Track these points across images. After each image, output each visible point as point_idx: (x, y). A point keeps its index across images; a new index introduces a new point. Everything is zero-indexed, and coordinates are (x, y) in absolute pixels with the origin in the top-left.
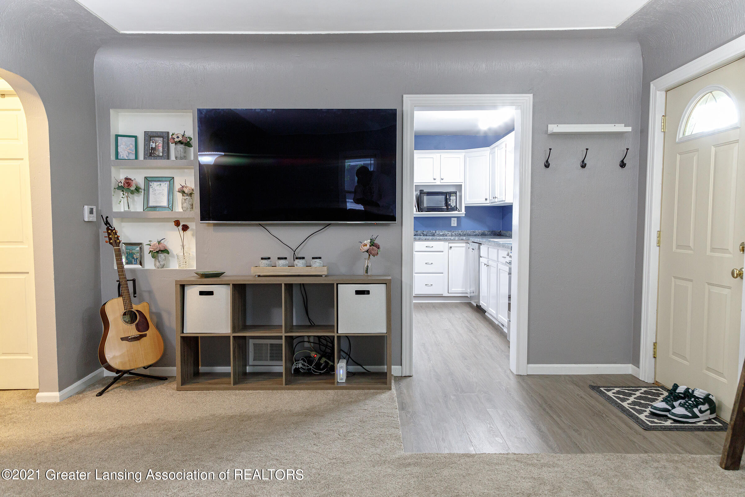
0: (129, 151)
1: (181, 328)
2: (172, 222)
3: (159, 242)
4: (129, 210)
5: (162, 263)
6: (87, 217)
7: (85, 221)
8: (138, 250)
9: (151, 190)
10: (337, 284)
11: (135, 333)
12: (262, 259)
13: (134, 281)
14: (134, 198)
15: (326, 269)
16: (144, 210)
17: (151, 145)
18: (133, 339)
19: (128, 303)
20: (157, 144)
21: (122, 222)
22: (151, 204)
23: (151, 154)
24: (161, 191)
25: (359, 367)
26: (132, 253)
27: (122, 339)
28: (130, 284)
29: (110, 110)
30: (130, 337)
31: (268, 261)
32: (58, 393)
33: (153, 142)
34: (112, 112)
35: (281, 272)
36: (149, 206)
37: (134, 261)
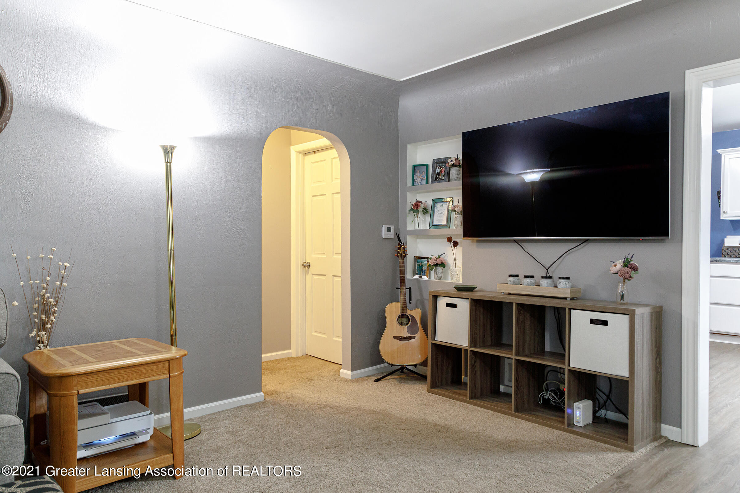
0: (422, 178)
1: (433, 335)
2: (446, 238)
3: (439, 257)
4: (418, 228)
5: (439, 275)
6: (385, 234)
7: (383, 238)
8: (426, 263)
9: (436, 210)
10: (570, 309)
11: (407, 334)
12: (510, 276)
13: (410, 289)
14: (425, 218)
15: (570, 292)
16: (429, 228)
17: (437, 171)
18: (403, 339)
19: (404, 308)
20: (441, 169)
21: (417, 238)
22: (435, 223)
23: (436, 178)
24: (443, 211)
25: (622, 416)
26: (421, 265)
27: (395, 338)
28: (408, 291)
29: (408, 145)
30: (400, 336)
31: (514, 278)
32: (351, 372)
33: (438, 168)
34: (409, 146)
35: (523, 290)
36: (433, 225)
37: (423, 273)
